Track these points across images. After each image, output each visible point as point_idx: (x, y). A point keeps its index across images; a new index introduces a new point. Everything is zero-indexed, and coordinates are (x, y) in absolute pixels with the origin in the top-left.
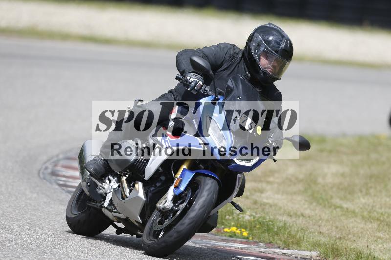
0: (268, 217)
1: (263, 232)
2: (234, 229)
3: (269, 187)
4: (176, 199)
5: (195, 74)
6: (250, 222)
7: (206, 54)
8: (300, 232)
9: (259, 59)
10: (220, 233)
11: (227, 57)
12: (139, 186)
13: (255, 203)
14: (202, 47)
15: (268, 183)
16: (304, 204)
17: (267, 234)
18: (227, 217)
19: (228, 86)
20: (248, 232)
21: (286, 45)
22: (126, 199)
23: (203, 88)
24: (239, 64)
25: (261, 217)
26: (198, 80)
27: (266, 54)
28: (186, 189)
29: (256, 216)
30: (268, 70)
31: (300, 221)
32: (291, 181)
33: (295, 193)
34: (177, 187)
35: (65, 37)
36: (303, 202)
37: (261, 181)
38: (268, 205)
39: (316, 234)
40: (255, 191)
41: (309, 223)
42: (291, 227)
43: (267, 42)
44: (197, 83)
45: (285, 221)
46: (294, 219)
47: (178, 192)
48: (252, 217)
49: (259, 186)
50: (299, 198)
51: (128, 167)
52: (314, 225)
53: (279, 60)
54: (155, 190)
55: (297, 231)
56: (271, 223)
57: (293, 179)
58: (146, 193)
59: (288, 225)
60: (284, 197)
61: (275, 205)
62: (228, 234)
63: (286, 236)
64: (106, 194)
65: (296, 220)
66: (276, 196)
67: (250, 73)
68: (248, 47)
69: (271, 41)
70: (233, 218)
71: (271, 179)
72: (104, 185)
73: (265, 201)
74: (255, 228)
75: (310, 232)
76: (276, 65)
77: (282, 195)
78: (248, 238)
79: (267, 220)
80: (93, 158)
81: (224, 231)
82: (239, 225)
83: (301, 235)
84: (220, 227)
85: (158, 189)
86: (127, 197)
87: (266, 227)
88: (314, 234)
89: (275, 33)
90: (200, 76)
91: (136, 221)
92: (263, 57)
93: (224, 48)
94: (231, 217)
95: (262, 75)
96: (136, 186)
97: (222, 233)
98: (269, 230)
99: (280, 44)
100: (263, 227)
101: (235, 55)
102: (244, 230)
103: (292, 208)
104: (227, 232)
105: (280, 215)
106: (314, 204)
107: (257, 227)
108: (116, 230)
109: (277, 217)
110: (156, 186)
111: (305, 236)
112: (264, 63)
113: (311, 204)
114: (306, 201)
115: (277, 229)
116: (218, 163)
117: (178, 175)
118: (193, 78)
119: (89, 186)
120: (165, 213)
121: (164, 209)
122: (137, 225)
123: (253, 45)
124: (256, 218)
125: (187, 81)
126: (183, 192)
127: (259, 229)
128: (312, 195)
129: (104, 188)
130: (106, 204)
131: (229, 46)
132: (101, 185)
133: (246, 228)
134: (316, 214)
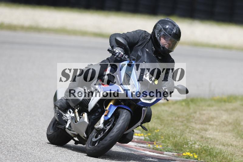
0: (210, 146)
1: (207, 156)
2: (188, 154)
3: (210, 128)
4: (106, 123)
5: (119, 48)
6: (198, 149)
7: (128, 36)
8: (230, 156)
9: (160, 39)
10: (180, 156)
11: (141, 38)
12: (85, 115)
13: (202, 137)
14: (125, 32)
15: (210, 125)
16: (232, 138)
17: (209, 157)
18: (185, 146)
19: (138, 55)
20: (197, 156)
21: (176, 31)
22: (77, 123)
23: (124, 56)
24: (148, 42)
25: (205, 146)
26: (121, 52)
27: (165, 36)
28: (111, 117)
29: (203, 145)
30: (166, 46)
31: (230, 149)
32: (225, 124)
33: (227, 131)
34: (106, 116)
35: (84, 33)
36: (232, 137)
37: (205, 124)
38: (210, 139)
39: (240, 157)
40: (202, 130)
41: (236, 150)
42: (224, 153)
43: (165, 29)
44: (120, 53)
45: (220, 149)
46: (226, 147)
47: (107, 118)
48: (200, 146)
49: (204, 127)
50: (229, 134)
51: (79, 103)
52: (239, 151)
53: (172, 40)
54: (94, 117)
55: (228, 155)
56: (211, 150)
57: (226, 123)
58: (89, 119)
59: (223, 151)
60: (220, 134)
61: (215, 139)
62: (185, 157)
63: (221, 158)
64: (68, 120)
65: (228, 148)
66: (215, 133)
67: (155, 48)
68: (154, 32)
69: (168, 28)
70: (188, 147)
71: (212, 123)
72: (67, 115)
73: (208, 136)
74: (202, 153)
75: (237, 156)
76: (170, 43)
77: (219, 132)
78: (197, 159)
79: (209, 148)
80: (60, 98)
81: (183, 155)
82: (192, 151)
83: (231, 157)
84: (180, 153)
85: (96, 117)
86: (78, 122)
87: (209, 152)
88: (239, 157)
89: (170, 23)
90: (122, 49)
91: (84, 136)
92: (162, 38)
93: (139, 33)
94: (187, 146)
95: (162, 49)
96: (84, 115)
97: (181, 156)
98: (210, 154)
99: (172, 30)
100: (207, 152)
101: (146, 37)
102: (195, 154)
103: (225, 140)
104: (184, 155)
105: (218, 145)
106: (239, 138)
107: (203, 152)
108: (74, 142)
109: (216, 146)
110: (95, 115)
111: (233, 158)
112: (163, 42)
113: (237, 138)
114: (234, 136)
115: (216, 154)
116: (132, 102)
117: (107, 108)
118: (118, 50)
119: (58, 116)
120: (99, 131)
121: (98, 128)
122: (84, 138)
123: (156, 31)
124: (202, 147)
125: (114, 52)
126: (109, 119)
127: (204, 153)
128: (238, 133)
129: (66, 117)
130: (67, 126)
131: (142, 31)
132: (64, 114)
133: (196, 153)
134: (240, 145)
